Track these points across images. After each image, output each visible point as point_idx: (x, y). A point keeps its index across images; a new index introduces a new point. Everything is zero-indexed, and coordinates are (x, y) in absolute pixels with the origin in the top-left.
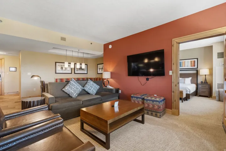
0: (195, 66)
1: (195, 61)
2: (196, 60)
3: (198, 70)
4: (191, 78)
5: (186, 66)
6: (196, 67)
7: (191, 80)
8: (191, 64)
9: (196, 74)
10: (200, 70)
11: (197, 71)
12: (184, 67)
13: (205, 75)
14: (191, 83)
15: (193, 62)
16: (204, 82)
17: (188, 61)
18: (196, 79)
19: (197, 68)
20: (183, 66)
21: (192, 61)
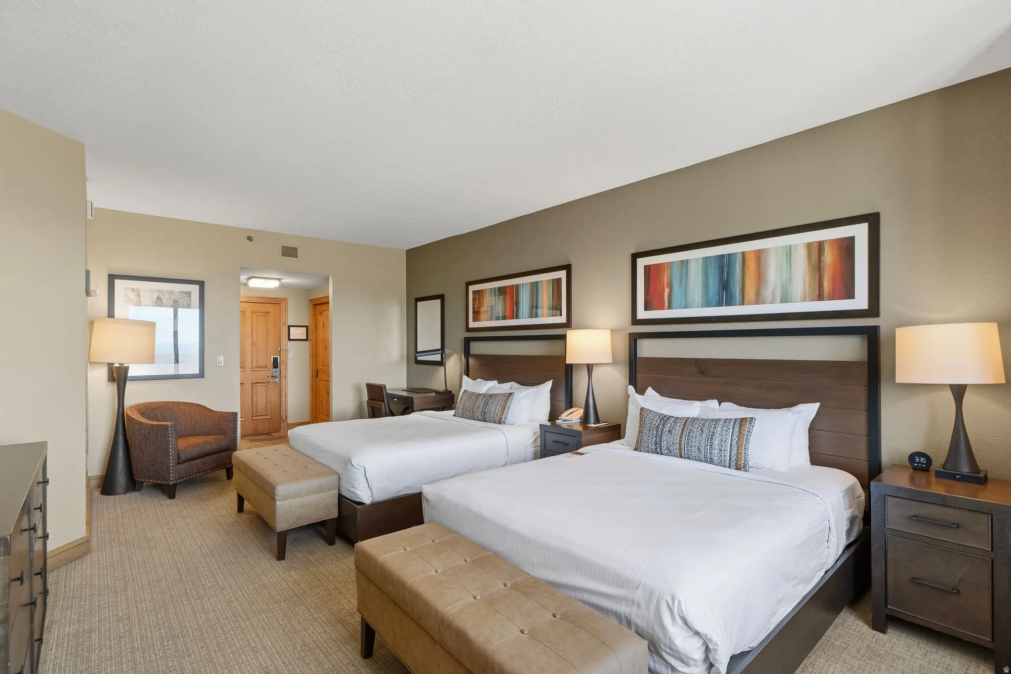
0: (850, 295)
1: (851, 241)
2: (860, 232)
3: (883, 333)
4: (809, 410)
5: (768, 293)
6: (861, 301)
7: (813, 429)
8: (818, 268)
9: (864, 371)
10: (902, 335)
11: (872, 336)
12: (758, 301)
13: (959, 391)
14: (816, 460)
15: (829, 257)
16: (939, 460)
17: (789, 252)
18: (861, 421)
19: (873, 310)
20: (750, 292)
21: (821, 245)
